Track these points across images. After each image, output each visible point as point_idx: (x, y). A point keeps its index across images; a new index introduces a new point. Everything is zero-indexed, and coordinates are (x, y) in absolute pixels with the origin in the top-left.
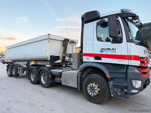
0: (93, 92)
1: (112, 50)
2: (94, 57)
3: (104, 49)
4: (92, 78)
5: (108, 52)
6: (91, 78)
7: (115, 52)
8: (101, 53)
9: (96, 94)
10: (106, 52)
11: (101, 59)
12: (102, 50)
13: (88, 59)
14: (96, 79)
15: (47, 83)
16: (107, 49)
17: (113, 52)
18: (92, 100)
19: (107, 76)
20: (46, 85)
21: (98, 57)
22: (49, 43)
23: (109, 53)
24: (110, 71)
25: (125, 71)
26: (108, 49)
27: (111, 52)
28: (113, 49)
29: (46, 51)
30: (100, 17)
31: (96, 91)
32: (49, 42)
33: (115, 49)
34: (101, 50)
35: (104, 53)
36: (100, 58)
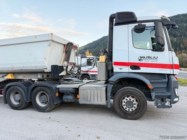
0: (129, 107)
1: (153, 59)
2: (130, 67)
3: (143, 57)
4: (128, 91)
5: (149, 60)
6: (126, 92)
7: (157, 61)
8: (139, 62)
9: (135, 109)
10: (146, 60)
11: (140, 69)
12: (141, 58)
13: (121, 69)
14: (134, 92)
15: (50, 105)
16: (147, 58)
17: (154, 60)
18: (129, 117)
19: (150, 87)
20: (48, 109)
21: (135, 66)
22: (50, 48)
23: (150, 62)
24: (151, 81)
25: (166, 80)
26: (149, 57)
27: (152, 60)
28: (154, 57)
29: (45, 59)
30: (137, 20)
31: (134, 106)
32: (49, 45)
33: (156, 57)
34: (139, 59)
35: (144, 61)
36: (138, 67)
